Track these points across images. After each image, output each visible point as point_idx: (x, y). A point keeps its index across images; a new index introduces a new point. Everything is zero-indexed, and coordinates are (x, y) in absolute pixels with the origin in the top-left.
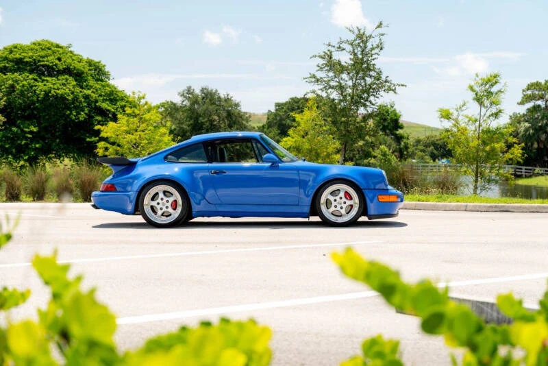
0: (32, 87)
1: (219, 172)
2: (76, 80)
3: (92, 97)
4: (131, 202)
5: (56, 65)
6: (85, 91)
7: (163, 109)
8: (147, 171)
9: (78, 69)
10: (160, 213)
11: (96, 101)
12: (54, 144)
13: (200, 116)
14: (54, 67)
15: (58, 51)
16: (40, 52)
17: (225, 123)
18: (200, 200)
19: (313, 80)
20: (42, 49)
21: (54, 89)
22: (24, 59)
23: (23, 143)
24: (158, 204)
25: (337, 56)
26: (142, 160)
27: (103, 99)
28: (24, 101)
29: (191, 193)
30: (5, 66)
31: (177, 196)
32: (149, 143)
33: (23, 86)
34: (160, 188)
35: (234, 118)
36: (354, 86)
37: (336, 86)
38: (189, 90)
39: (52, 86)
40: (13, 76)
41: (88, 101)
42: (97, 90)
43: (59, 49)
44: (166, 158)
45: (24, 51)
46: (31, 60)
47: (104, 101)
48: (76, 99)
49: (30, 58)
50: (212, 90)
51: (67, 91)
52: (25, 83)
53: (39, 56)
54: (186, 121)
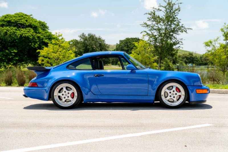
0: (14, 33)
1: (100, 75)
2: (34, 30)
3: (41, 37)
4: (47, 92)
5: (25, 23)
6: (38, 34)
7: (72, 43)
8: (56, 75)
9: (35, 25)
10: (64, 100)
11: (43, 39)
12: (24, 58)
13: (88, 46)
14: (24, 24)
15: (26, 17)
16: (18, 18)
17: (98, 49)
18: (88, 93)
19: (145, 25)
20: (19, 17)
21: (24, 33)
22: (11, 20)
23: (11, 57)
24: (63, 95)
25: (157, 14)
26: (54, 68)
27: (46, 38)
28: (11, 39)
29: (82, 88)
30: (3, 24)
31: (74, 90)
32: (63, 57)
33: (11, 32)
34: (64, 85)
35: (102, 46)
36: (166, 29)
37: (157, 29)
38: (83, 35)
39: (23, 32)
40: (6, 28)
41: (39, 39)
42: (43, 34)
43: (27, 17)
44: (67, 67)
45: (11, 17)
46: (14, 21)
47: (46, 39)
48: (34, 38)
49: (14, 20)
50: (93, 35)
51: (30, 34)
52: (11, 31)
53: (18, 19)
54: (82, 48)
